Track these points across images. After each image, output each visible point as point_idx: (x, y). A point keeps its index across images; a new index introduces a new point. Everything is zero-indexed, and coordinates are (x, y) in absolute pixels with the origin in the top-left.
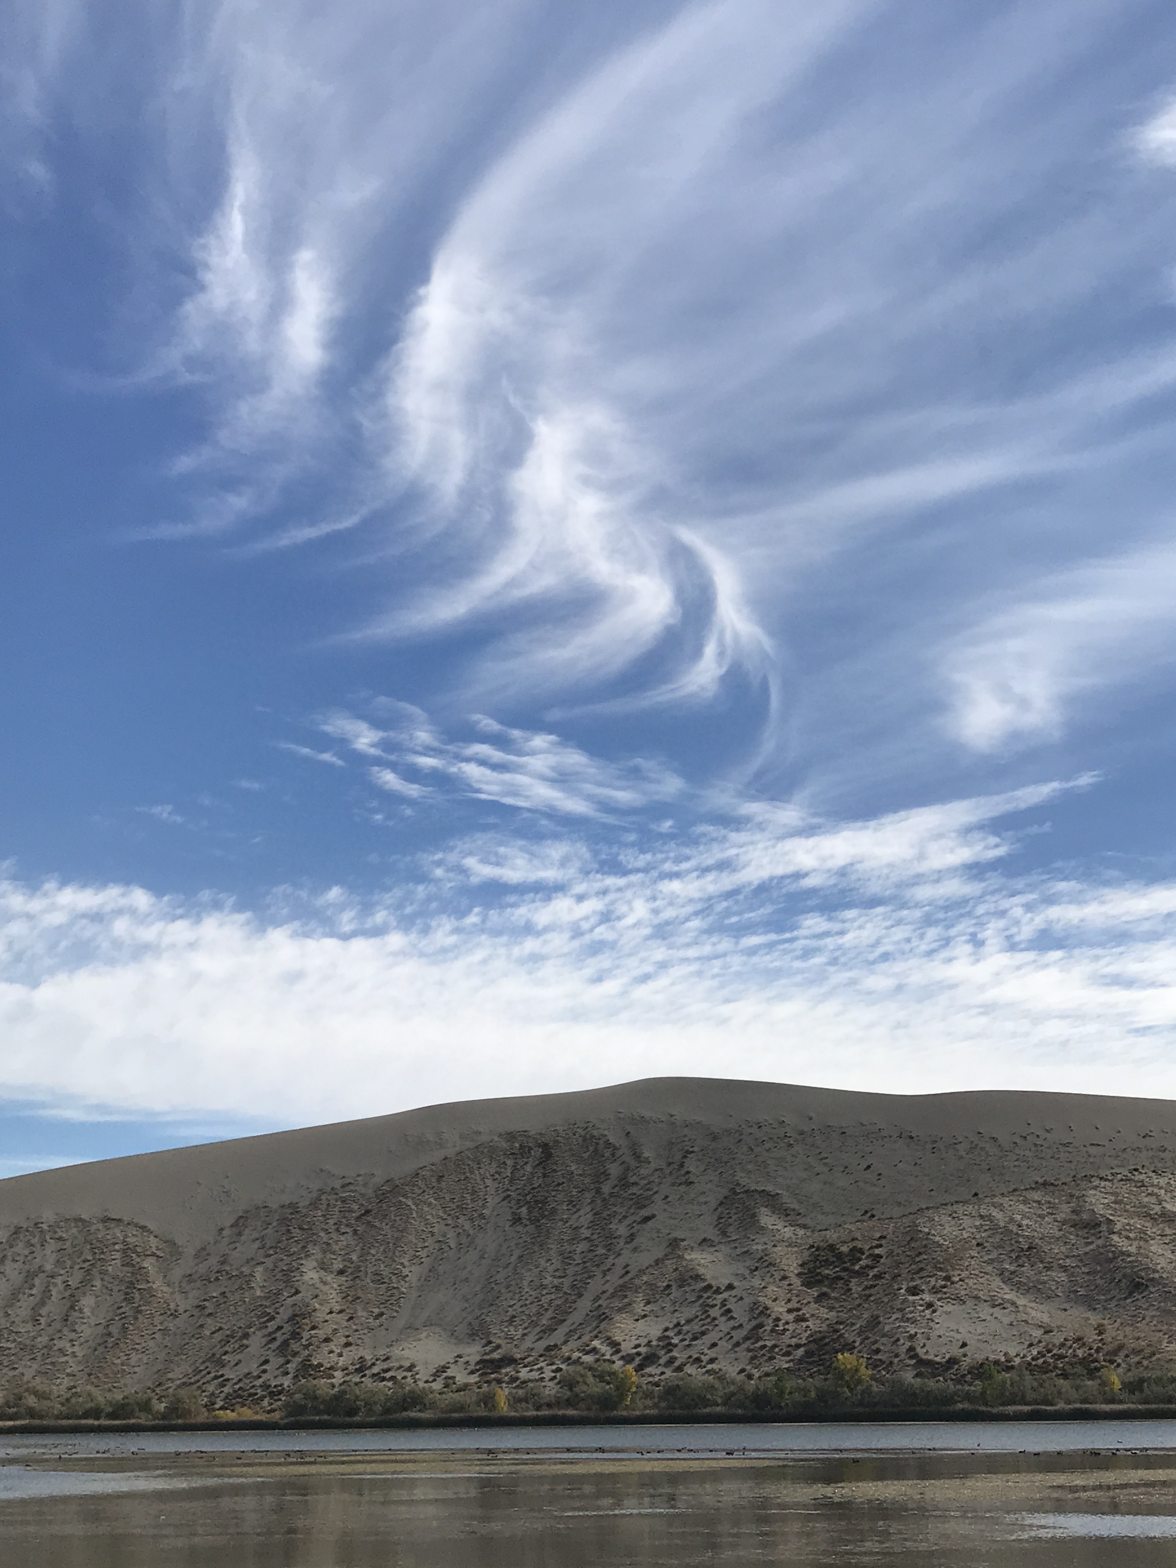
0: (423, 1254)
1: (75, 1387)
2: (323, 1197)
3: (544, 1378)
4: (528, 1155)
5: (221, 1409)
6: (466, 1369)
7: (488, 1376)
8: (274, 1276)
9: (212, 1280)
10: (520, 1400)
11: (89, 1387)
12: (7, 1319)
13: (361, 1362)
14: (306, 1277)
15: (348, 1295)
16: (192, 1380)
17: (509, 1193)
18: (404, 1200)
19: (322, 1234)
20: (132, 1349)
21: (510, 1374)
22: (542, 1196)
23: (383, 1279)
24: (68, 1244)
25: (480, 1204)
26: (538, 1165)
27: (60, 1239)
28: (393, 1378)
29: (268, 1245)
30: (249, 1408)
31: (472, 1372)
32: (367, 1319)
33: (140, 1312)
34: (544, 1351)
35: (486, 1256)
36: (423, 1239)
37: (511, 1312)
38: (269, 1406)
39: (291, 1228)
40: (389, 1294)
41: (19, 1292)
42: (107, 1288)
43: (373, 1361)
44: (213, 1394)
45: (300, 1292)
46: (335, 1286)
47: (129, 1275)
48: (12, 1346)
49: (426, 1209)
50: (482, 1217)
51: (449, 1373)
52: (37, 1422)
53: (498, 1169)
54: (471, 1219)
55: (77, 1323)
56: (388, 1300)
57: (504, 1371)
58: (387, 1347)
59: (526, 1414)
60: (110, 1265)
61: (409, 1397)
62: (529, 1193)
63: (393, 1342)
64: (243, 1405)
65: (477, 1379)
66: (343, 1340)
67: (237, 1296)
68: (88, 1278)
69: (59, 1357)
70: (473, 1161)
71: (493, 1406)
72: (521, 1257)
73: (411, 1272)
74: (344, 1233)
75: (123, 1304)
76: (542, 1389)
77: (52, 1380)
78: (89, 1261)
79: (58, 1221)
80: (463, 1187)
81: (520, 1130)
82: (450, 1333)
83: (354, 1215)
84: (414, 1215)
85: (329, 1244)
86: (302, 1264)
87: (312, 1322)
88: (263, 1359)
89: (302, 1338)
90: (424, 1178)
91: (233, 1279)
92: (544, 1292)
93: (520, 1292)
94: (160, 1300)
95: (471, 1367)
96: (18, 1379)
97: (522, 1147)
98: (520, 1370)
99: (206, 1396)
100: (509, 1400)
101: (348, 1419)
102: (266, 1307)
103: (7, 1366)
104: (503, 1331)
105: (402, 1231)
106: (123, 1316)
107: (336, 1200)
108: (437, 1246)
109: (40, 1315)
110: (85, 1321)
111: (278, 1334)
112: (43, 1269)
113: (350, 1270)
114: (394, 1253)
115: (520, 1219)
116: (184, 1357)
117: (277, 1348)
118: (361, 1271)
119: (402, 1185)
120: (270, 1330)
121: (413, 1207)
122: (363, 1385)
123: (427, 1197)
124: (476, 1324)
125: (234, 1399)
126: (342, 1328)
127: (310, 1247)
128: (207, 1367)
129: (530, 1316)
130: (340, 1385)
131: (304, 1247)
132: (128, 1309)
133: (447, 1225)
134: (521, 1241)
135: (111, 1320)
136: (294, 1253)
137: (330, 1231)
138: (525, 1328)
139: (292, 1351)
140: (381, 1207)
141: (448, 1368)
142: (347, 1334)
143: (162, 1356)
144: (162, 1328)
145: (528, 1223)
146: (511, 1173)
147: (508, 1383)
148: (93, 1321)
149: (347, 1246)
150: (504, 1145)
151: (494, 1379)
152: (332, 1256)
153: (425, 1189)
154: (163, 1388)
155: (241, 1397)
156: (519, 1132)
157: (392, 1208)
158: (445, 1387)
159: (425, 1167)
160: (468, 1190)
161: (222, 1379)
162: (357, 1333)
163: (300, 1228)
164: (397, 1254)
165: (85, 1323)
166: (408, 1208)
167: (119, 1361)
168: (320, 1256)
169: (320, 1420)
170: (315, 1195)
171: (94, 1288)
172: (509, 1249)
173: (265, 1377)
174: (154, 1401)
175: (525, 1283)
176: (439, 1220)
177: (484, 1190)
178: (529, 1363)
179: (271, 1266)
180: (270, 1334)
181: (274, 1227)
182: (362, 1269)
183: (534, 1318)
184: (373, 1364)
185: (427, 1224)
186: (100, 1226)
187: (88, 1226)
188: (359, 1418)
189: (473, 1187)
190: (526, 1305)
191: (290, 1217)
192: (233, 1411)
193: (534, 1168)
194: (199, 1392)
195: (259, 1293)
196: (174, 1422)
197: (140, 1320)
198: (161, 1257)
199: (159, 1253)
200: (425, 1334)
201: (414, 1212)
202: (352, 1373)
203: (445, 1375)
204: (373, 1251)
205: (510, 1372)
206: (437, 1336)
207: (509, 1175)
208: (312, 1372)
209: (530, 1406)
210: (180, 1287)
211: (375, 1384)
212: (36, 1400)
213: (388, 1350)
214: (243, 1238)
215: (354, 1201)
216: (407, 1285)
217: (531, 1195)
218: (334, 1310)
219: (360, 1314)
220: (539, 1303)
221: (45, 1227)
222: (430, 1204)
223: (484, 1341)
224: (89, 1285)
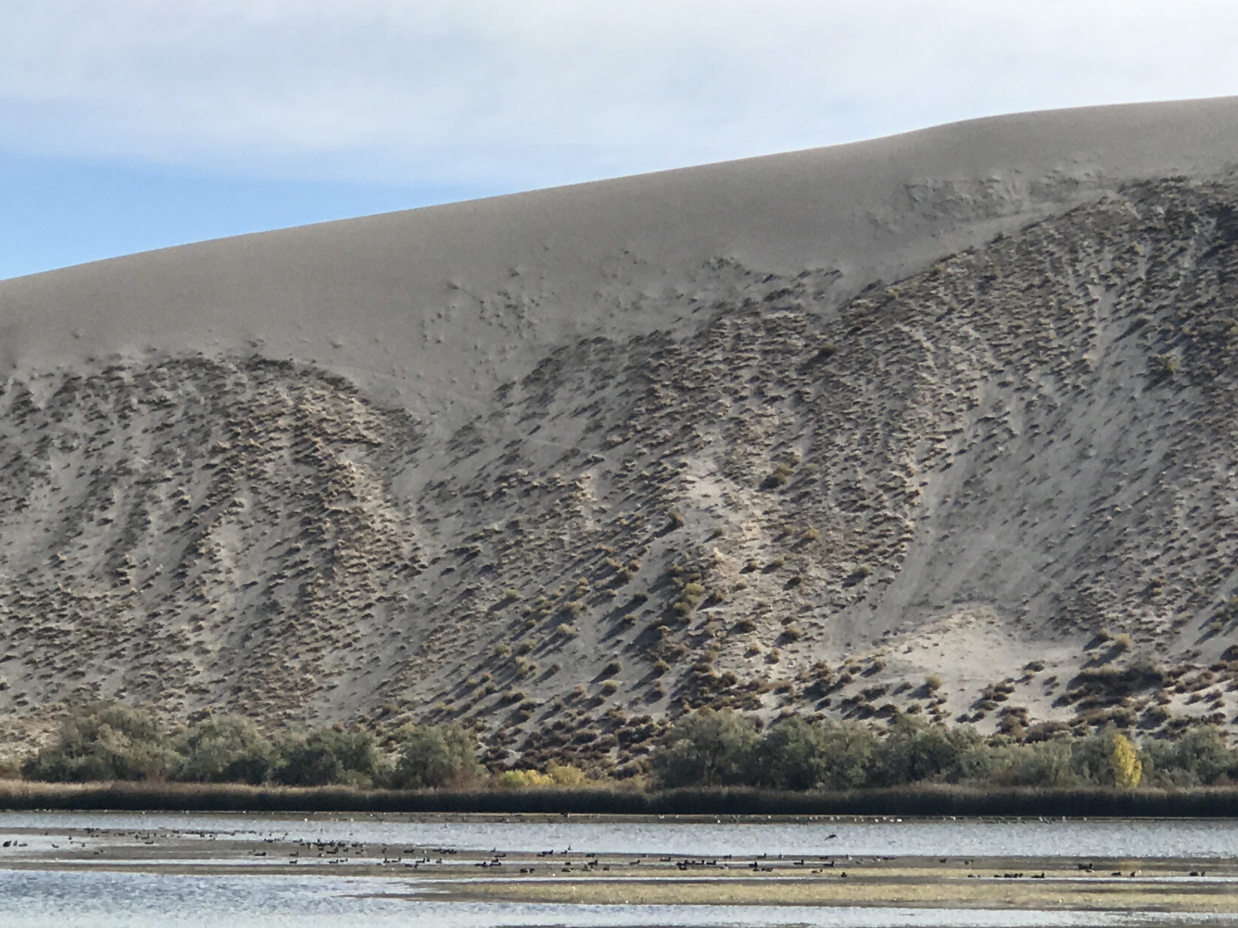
0: (951, 446)
1: (204, 715)
2: (726, 321)
3: (1223, 716)
4: (1186, 233)
5: (517, 766)
6: (1049, 694)
7: (1096, 709)
8: (624, 489)
9: (490, 494)
10: (1168, 762)
11: (236, 716)
12: (57, 570)
13: (819, 675)
14: (694, 493)
15: (786, 534)
16: (455, 706)
17: (1143, 316)
18: (906, 329)
19: (727, 401)
20: (324, 638)
21: (1147, 706)
22: (1216, 323)
23: (864, 499)
24: (178, 414)
25: (1078, 341)
26: (1208, 255)
27: (162, 404)
28: (887, 710)
29: (607, 424)
30: (579, 766)
31: (1062, 701)
32: (829, 583)
33: (335, 560)
34: (1223, 658)
35: (1092, 453)
36: (951, 414)
37: (1148, 576)
38: (620, 763)
39: (657, 386)
40: (876, 532)
41: (80, 516)
42: (265, 508)
43: (844, 672)
44: (498, 737)
45: (682, 525)
46: (758, 513)
47: (308, 481)
48: (72, 627)
49: (955, 349)
50: (1081, 366)
51: (1013, 701)
52: (133, 786)
53: (1118, 263)
54: (1058, 374)
55: (204, 583)
56: (876, 546)
57: (1131, 699)
58: (875, 644)
59: (1182, 790)
60: (270, 460)
61: (924, 750)
62: (1189, 316)
63: (888, 632)
64: (564, 759)
65: (1074, 716)
66: (778, 629)
67: (545, 532)
68: (224, 486)
69: (170, 653)
70: (1060, 244)
71: (1110, 772)
72: (1168, 456)
73: (923, 484)
74: (774, 399)
75: (300, 545)
76: (1218, 740)
77: (157, 700)
78: (224, 450)
79: (156, 364)
80: (1038, 302)
81: (1170, 175)
82: (1012, 619)
83: (794, 359)
84: (931, 363)
85: (740, 423)
86: (684, 465)
87: (708, 588)
88: (602, 666)
89: (688, 621)
90: (950, 282)
91: (535, 494)
92: (1222, 534)
93: (1169, 533)
94: (378, 536)
95: (1059, 692)
96: (86, 696)
97: (1171, 215)
98: (1170, 697)
99: (483, 740)
100: (1144, 761)
101: (793, 794)
102: (607, 553)
103: (63, 669)
104: (1131, 616)
105: (902, 397)
106: (302, 568)
107: (756, 328)
108: (981, 431)
109: (125, 563)
110: (221, 577)
111: (635, 614)
112: (128, 465)
113: (789, 481)
114: (886, 443)
115: (1167, 373)
116: (434, 657)
117: (636, 641)
118: (814, 481)
119: (901, 295)
120: (617, 603)
121: (927, 344)
122: (823, 722)
123: (957, 322)
124: (1070, 600)
125: (545, 746)
126: (775, 602)
127: (700, 430)
128: (485, 680)
129: (1192, 583)
130: (776, 721)
131: (687, 429)
132: (310, 553)
133: (1004, 384)
134: (1171, 421)
135: (274, 577)
136: (666, 440)
137: (743, 394)
138: (1181, 610)
139: (668, 649)
140: (856, 343)
141: (1010, 690)
142: (786, 614)
143: (386, 654)
144: (384, 594)
145: (1185, 382)
146: (1149, 272)
147: (1141, 725)
148: (237, 577)
149: (783, 426)
150: (1132, 209)
151: (1113, 717)
152: (750, 449)
153: (954, 304)
154: (393, 721)
155: (557, 742)
156: (1166, 180)
157: (878, 347)
158: (1003, 731)
159: (953, 256)
160: (1049, 308)
161: (517, 705)
162: (809, 613)
163: (675, 387)
164: (892, 444)
165: (221, 583)
166: (915, 346)
167: (296, 664)
168: (721, 449)
169: (730, 795)
170: (706, 316)
171: (235, 509)
172: (1143, 439)
173: (609, 704)
174: (375, 749)
175: (1180, 513)
176: (985, 373)
177: (1085, 309)
178: (1188, 684)
179: (615, 468)
180: (619, 612)
181: (619, 384)
182: (817, 476)
183: (1200, 589)
184: (846, 680)
185: (959, 381)
186: (244, 378)
187: (220, 377)
188: (816, 793)
189: (1060, 302)
190: (1181, 560)
191: (655, 363)
192: (543, 771)
193: (1199, 262)
194: (468, 731)
195: (590, 525)
196: (420, 792)
197: (338, 579)
198: (379, 445)
199: (371, 435)
200: (957, 618)
201: (929, 356)
202: (798, 697)
203: (1002, 705)
204: (840, 440)
205: (1147, 702)
206: (983, 623)
207: (1143, 277)
208: (711, 695)
209: (1192, 775)
210: (421, 509)
211: (850, 721)
212: (126, 740)
213: (878, 651)
214: (553, 408)
215: (795, 329)
216: (916, 512)
217: (1193, 321)
218: (757, 563)
219: (813, 572)
220: (1214, 556)
221: (127, 377)
222: (965, 338)
223: (1089, 636)
224: (227, 503)
